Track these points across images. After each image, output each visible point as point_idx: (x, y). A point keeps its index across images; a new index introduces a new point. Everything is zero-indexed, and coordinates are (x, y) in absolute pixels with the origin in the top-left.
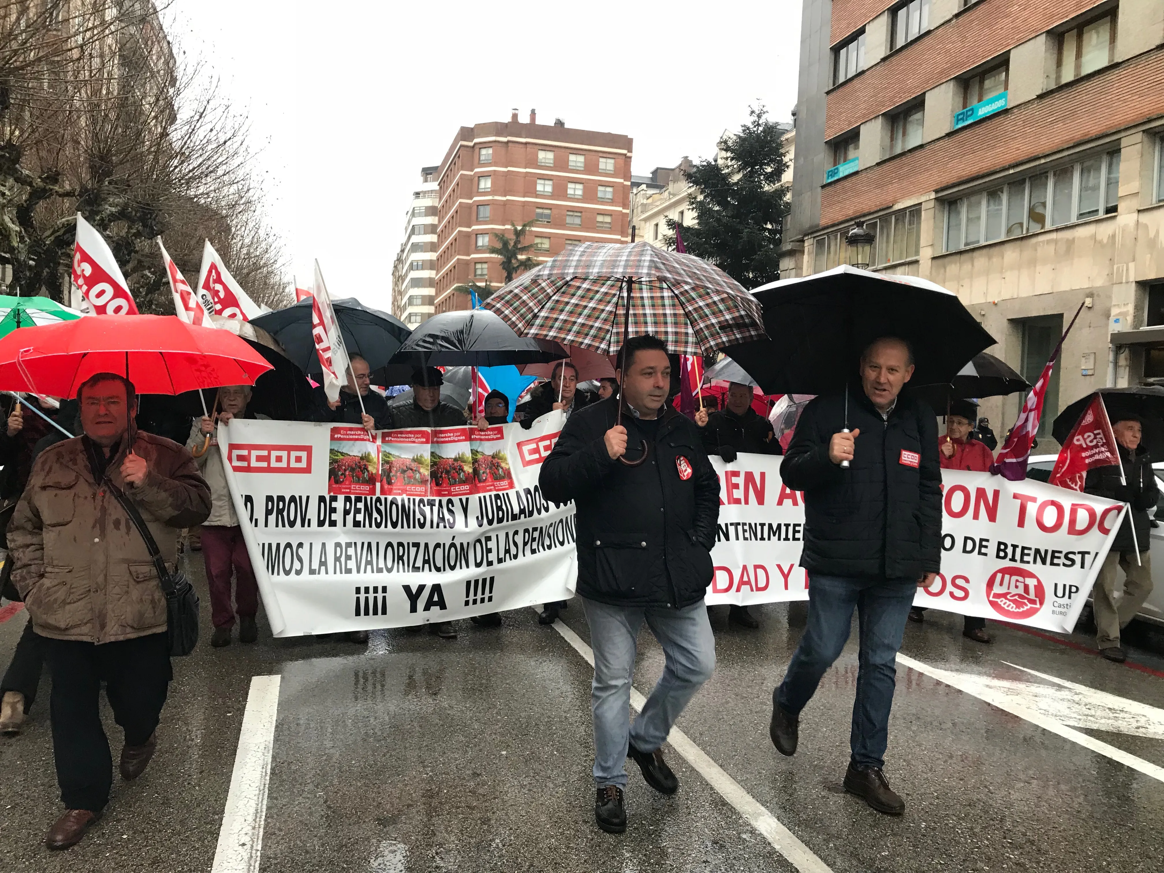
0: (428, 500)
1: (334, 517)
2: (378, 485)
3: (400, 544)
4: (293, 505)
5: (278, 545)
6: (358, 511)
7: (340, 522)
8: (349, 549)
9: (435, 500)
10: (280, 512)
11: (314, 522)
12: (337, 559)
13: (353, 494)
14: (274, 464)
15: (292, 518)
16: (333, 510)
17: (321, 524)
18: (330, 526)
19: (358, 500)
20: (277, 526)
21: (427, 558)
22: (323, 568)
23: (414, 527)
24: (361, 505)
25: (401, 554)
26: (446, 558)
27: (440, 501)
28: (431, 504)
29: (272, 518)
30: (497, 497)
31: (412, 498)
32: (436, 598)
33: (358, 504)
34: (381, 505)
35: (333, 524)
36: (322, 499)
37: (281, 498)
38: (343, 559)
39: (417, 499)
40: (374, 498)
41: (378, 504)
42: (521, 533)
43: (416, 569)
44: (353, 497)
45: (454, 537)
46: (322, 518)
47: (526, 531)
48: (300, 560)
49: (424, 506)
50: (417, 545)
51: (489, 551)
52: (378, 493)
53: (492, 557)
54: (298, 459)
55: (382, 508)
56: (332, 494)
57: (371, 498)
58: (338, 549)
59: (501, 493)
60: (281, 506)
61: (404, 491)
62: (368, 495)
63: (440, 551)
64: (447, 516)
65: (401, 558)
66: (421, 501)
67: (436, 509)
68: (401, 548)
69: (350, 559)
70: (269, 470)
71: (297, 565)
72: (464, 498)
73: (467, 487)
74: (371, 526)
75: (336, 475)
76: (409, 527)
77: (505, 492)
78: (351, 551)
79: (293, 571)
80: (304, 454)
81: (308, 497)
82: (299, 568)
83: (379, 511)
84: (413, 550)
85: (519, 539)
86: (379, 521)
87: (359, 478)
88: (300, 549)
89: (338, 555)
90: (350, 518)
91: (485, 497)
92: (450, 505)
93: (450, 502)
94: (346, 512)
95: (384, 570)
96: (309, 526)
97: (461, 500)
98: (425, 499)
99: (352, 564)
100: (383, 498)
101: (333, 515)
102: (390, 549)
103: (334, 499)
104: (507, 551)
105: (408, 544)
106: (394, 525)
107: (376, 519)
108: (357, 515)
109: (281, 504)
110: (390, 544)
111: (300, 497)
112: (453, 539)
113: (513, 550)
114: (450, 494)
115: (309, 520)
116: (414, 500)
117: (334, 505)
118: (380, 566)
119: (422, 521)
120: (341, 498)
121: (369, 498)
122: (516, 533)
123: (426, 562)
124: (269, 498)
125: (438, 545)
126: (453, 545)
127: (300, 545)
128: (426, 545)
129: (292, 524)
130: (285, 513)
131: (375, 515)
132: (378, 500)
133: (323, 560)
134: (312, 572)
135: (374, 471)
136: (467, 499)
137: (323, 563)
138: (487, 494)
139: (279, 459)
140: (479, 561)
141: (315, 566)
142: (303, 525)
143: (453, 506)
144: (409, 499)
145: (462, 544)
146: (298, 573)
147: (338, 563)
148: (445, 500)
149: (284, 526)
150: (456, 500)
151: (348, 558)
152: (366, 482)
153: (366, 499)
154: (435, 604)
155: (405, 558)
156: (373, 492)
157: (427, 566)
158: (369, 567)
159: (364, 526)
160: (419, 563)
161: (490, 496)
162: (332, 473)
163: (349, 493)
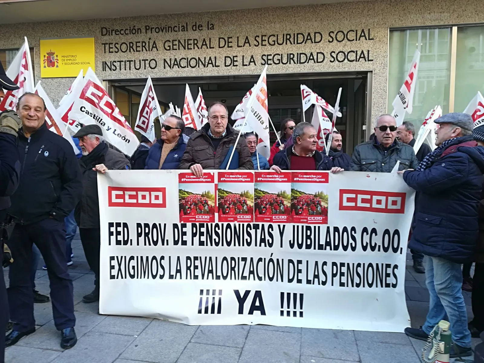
0: (254, 224)
1: (185, 238)
2: (216, 215)
3: (233, 259)
4: (155, 230)
5: (147, 257)
6: (202, 234)
7: (189, 243)
8: (196, 261)
9: (258, 225)
10: (147, 235)
11: (171, 242)
12: (188, 268)
13: (198, 221)
14: (141, 201)
15: (155, 240)
16: (184, 234)
17: (176, 243)
18: (182, 245)
19: (202, 226)
20: (145, 244)
21: (252, 270)
22: (178, 274)
23: (243, 245)
24: (204, 230)
25: (233, 266)
26: (266, 270)
27: (263, 225)
28: (256, 227)
29: (142, 239)
30: (308, 228)
31: (241, 224)
32: (257, 304)
33: (202, 229)
34: (219, 229)
35: (184, 243)
36: (175, 226)
37: (147, 225)
38: (192, 268)
39: (246, 224)
40: (214, 224)
41: (217, 229)
42: (330, 265)
43: (244, 278)
44: (198, 224)
45: (272, 254)
46: (176, 239)
47: (334, 264)
48: (163, 267)
49: (251, 229)
50: (244, 259)
51: (300, 271)
52: (217, 221)
53: (302, 276)
54: (157, 198)
55: (220, 232)
56: (182, 222)
57: (212, 225)
58: (189, 261)
59: (312, 226)
60: (147, 231)
61: (235, 219)
62: (209, 222)
63: (261, 264)
64: (268, 237)
65: (233, 269)
66: (249, 226)
67: (259, 231)
68: (233, 262)
69: (197, 269)
70: (138, 205)
71: (161, 272)
72: (282, 225)
73: (284, 217)
74: (212, 245)
75: (184, 209)
76: (239, 245)
77: (317, 225)
78: (198, 263)
79: (158, 276)
80: (160, 194)
81: (165, 225)
82: (162, 274)
83: (217, 234)
84: (242, 263)
85: (328, 269)
86: (217, 241)
87: (201, 210)
88: (162, 261)
89: (189, 265)
90: (196, 239)
91: (298, 226)
92: (270, 230)
93: (270, 226)
94: (194, 235)
95: (221, 277)
96: (167, 244)
97: (279, 226)
98: (252, 224)
99: (198, 272)
100: (220, 224)
101: (184, 237)
102: (225, 262)
103: (184, 226)
104: (316, 276)
105: (239, 258)
106: (229, 244)
107: (215, 239)
108: (202, 237)
109: (147, 229)
110: (225, 259)
111: (160, 224)
112: (271, 256)
113: (322, 278)
114: (271, 221)
115: (167, 241)
116: (243, 225)
117: (184, 230)
118: (218, 275)
119: (249, 241)
120: (189, 225)
121: (209, 224)
122: (325, 263)
123: (251, 272)
124: (139, 225)
125: (260, 260)
126: (271, 260)
127: (162, 258)
128: (252, 259)
129: (155, 243)
130: (150, 236)
131: (214, 237)
132: (217, 225)
133: (178, 268)
134: (171, 277)
135: (213, 205)
136: (284, 226)
137: (179, 271)
138: (300, 225)
139: (144, 197)
140: (291, 278)
141: (173, 273)
142: (163, 244)
143: (272, 230)
144: (239, 225)
145: (278, 260)
146: (162, 277)
147: (189, 271)
148: (266, 225)
149: (150, 244)
150: (275, 226)
151: (196, 267)
152: (206, 213)
153: (207, 225)
154: (257, 308)
155: (236, 269)
156: (212, 220)
157: (252, 276)
158: (210, 275)
159: (207, 245)
160: (246, 274)
161: (303, 227)
162: (182, 207)
163: (195, 221)
